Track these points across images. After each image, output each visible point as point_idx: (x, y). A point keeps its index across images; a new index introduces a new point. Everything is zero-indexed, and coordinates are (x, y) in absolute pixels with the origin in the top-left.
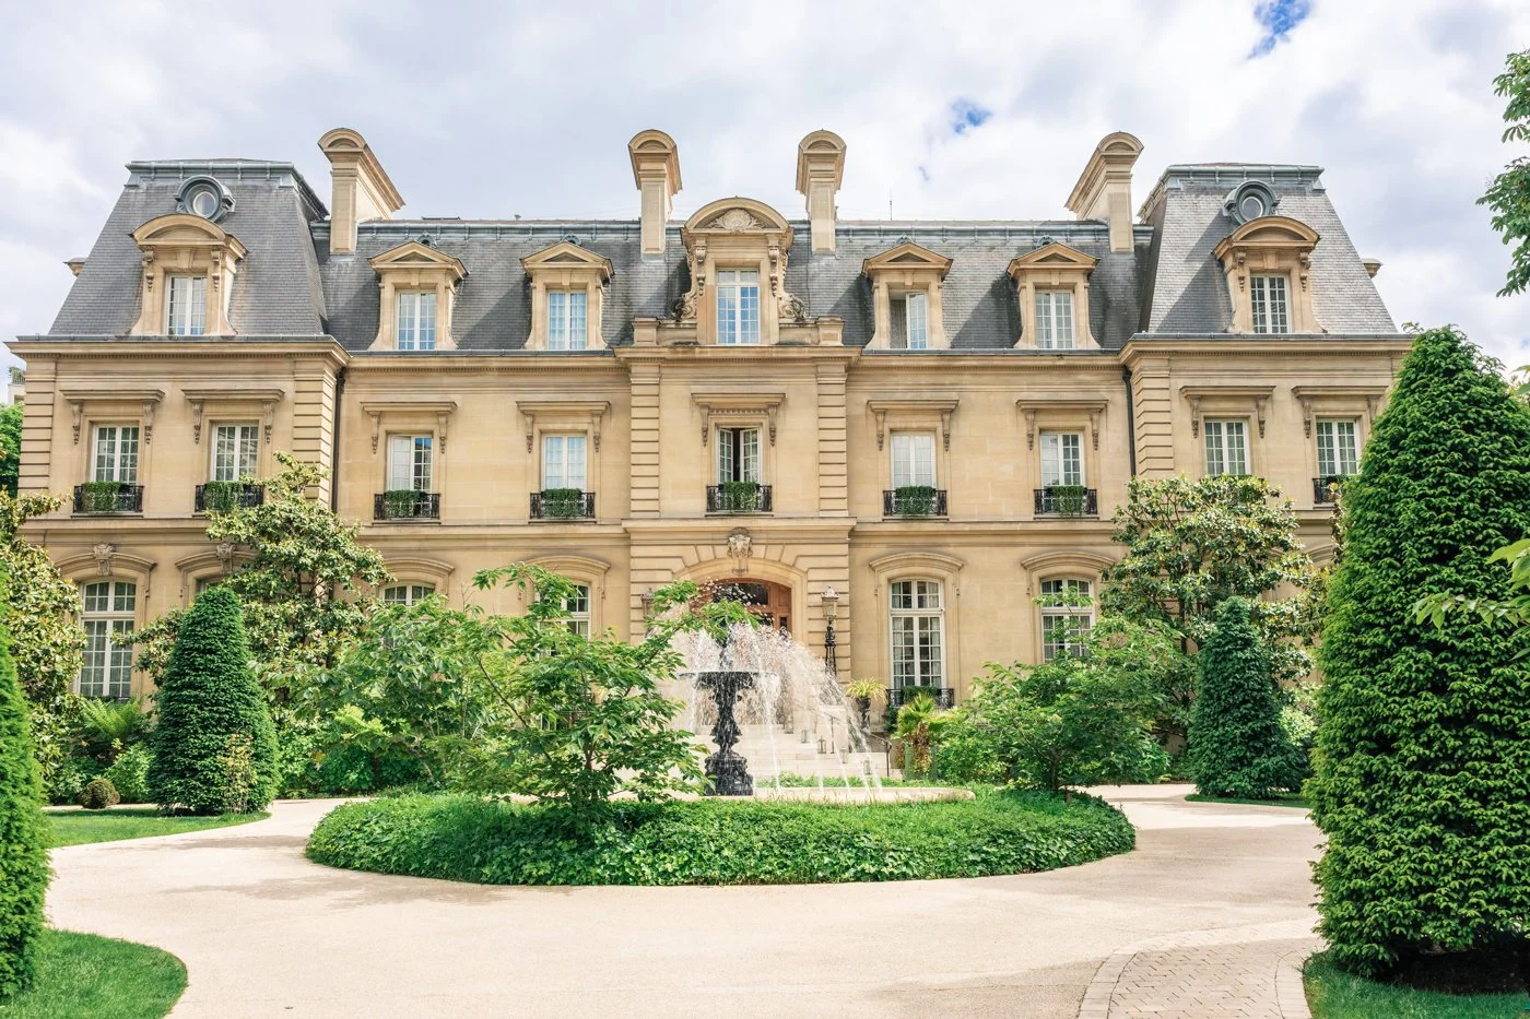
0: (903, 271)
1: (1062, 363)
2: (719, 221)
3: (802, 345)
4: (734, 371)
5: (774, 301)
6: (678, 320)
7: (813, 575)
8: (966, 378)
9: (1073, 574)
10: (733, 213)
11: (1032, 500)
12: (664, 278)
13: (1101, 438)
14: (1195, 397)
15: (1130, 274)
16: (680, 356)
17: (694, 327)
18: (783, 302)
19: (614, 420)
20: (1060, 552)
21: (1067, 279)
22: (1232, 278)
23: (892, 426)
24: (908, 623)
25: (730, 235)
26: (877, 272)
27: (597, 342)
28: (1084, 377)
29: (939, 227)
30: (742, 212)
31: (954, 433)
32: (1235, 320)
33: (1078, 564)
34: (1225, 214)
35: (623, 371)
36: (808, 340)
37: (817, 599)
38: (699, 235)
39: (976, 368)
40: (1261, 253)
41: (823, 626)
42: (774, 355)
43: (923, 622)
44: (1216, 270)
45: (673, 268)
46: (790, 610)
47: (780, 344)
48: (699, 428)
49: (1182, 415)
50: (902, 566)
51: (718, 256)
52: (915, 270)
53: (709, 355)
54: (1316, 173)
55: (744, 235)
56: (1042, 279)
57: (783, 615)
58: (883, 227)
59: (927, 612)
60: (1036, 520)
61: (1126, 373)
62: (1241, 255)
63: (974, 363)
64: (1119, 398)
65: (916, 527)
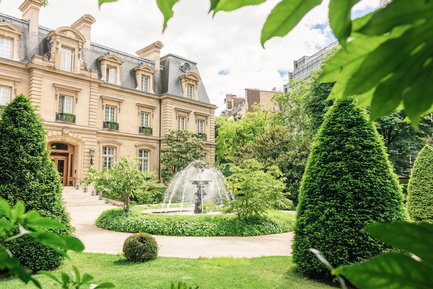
0: (111, 61)
1: (148, 96)
2: (65, 33)
3: (86, 76)
4: (66, 79)
5: (79, 61)
6: (49, 59)
7: (86, 143)
8: (125, 94)
9: (146, 149)
10: (69, 31)
11: (139, 129)
12: (38, 44)
13: (154, 116)
14: (177, 110)
15: (159, 76)
16: (51, 71)
17: (54, 62)
18: (81, 62)
19: (22, 85)
20: (145, 143)
21: (149, 74)
22: (183, 84)
23: (107, 104)
24: (106, 158)
25: (68, 38)
26: (104, 60)
27: (16, 58)
28: (151, 100)
29: (117, 52)
30: (72, 32)
31: (121, 108)
32: (184, 94)
33: (148, 147)
34: (181, 68)
35: (29, 71)
36: (87, 75)
37: (88, 151)
38: (59, 35)
39: (128, 92)
40: (190, 79)
41: (90, 158)
42: (80, 77)
43: (110, 159)
44: (180, 81)
45: (41, 40)
46: (74, 153)
47: (80, 74)
48: (54, 94)
49: (174, 114)
50: (107, 143)
51: (63, 43)
52: (114, 62)
53: (60, 73)
54: (196, 64)
55: (72, 39)
56: (143, 73)
57: (72, 154)
58: (103, 47)
59: (111, 156)
60: (139, 134)
61: (160, 101)
62: (187, 79)
63: (128, 91)
64: (158, 107)
65: (111, 132)
